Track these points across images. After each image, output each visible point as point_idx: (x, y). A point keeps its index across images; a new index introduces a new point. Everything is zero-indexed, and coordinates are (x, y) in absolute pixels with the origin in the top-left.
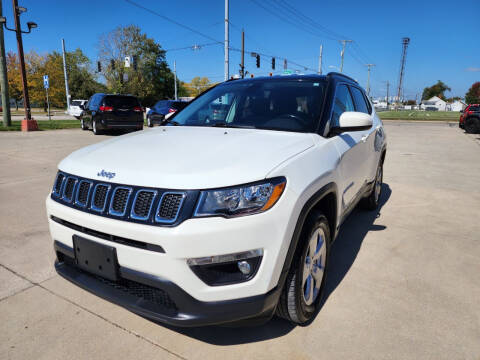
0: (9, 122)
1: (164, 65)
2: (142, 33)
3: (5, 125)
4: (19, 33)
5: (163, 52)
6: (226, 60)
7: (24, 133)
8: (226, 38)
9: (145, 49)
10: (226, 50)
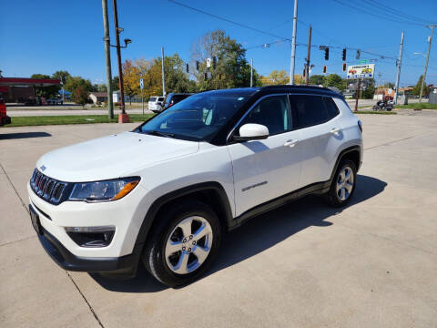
0: (112, 116)
1: (244, 62)
2: (226, 36)
3: (109, 118)
4: (119, 47)
5: (244, 50)
6: (293, 55)
7: (120, 124)
8: (294, 35)
9: (228, 50)
10: (293, 46)
